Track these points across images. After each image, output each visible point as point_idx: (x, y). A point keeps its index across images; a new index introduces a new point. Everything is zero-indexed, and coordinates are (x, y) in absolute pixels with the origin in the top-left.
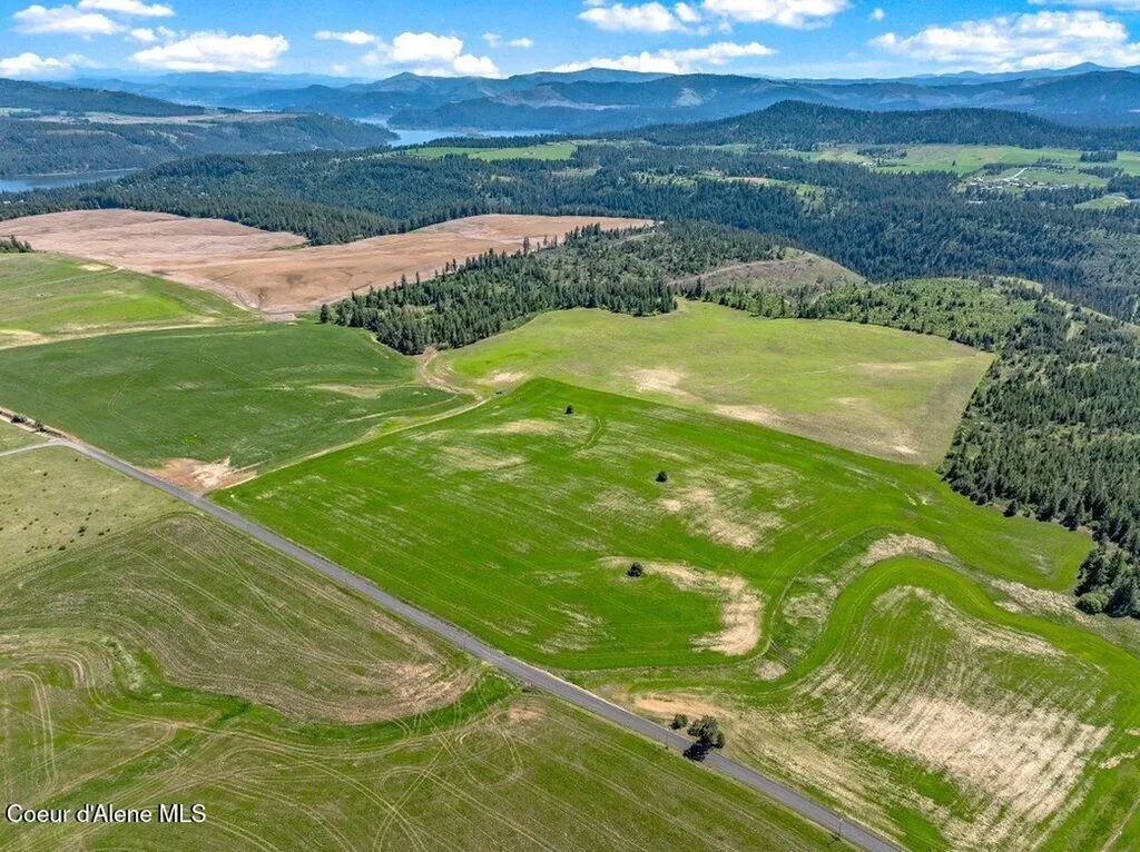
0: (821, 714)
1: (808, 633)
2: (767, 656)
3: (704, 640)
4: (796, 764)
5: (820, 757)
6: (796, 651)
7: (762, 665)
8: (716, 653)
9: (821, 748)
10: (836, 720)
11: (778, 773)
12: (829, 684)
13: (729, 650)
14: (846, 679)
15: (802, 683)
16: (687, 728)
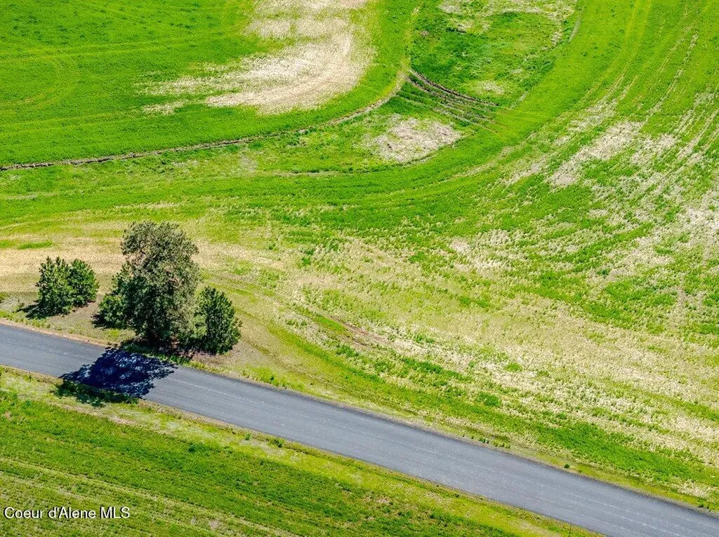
0: (588, 224)
1: (521, 47)
2: (397, 105)
3: (187, 83)
4: (514, 367)
5: (597, 338)
6: (487, 87)
7: (380, 129)
8: (227, 112)
9: (598, 312)
10: (639, 234)
11: (452, 400)
12: (602, 149)
13: (271, 101)
14: (657, 131)
15: (516, 156)
16: (94, 308)
